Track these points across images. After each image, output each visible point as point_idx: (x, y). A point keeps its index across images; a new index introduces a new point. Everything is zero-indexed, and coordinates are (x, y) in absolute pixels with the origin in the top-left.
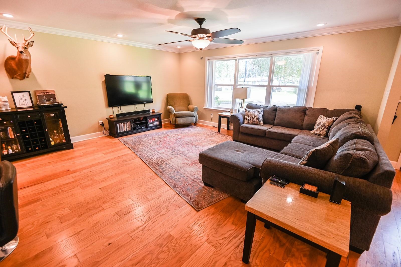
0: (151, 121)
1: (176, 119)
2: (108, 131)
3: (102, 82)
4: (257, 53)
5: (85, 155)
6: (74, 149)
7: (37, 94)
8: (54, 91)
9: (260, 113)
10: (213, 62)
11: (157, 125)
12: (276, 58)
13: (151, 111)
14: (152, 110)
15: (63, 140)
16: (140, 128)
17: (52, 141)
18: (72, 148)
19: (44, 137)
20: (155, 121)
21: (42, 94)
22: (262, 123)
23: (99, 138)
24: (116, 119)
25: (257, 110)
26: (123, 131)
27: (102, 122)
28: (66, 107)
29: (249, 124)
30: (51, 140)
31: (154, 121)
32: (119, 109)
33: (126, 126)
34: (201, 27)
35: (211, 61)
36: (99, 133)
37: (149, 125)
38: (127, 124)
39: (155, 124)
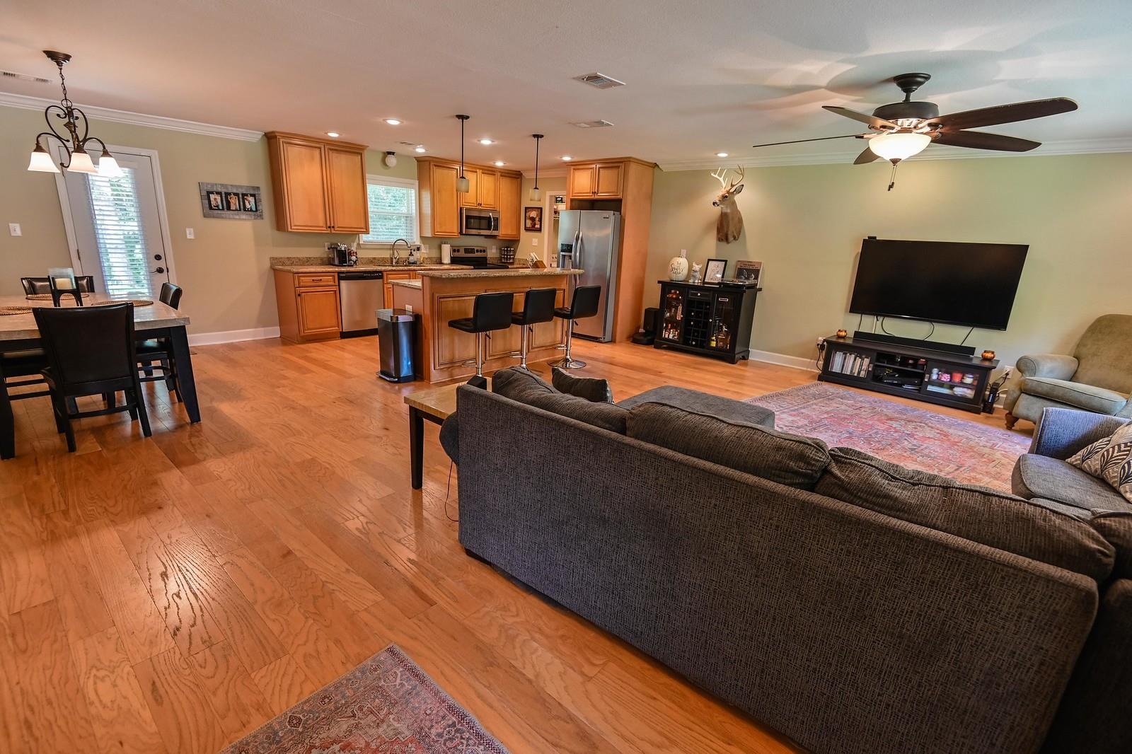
0: (947, 377)
1: (1018, 397)
14: (986, 352)
15: (728, 345)
16: (899, 385)
17: (713, 341)
18: (734, 362)
20: (961, 382)
24: (850, 342)
26: (848, 373)
27: (823, 341)
28: (761, 290)
30: (713, 338)
31: (957, 380)
32: (879, 323)
34: (908, 97)
37: (930, 388)
38: (865, 359)
39: (959, 391)
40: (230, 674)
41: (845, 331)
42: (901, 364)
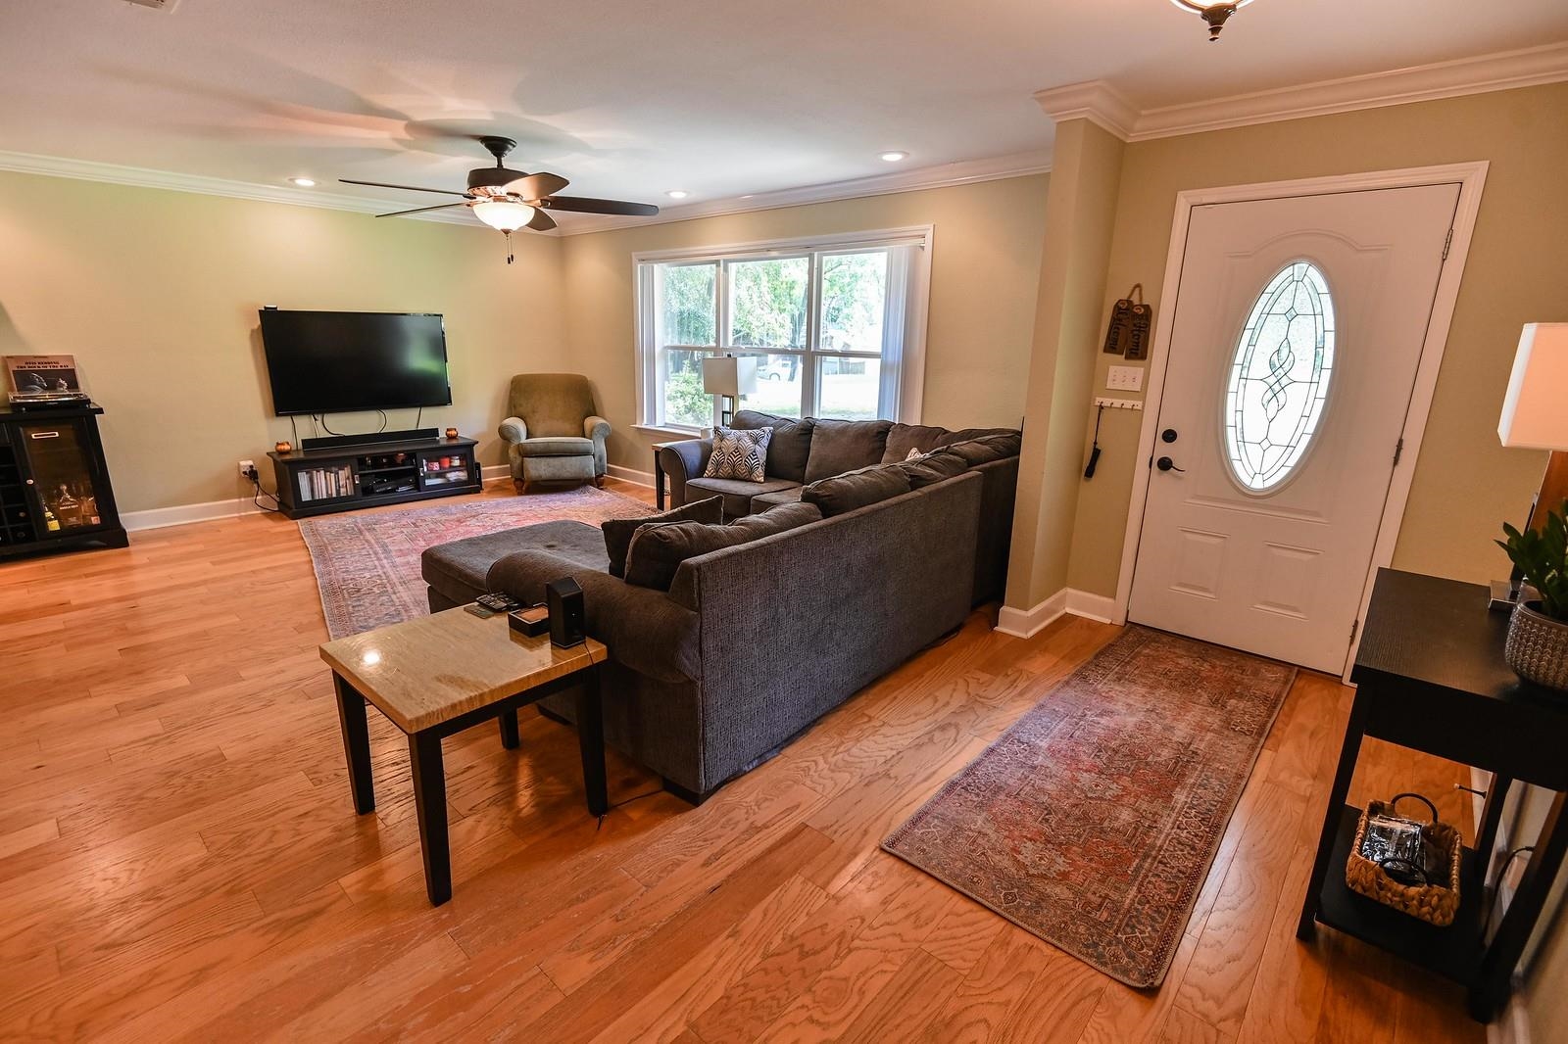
0: (436, 466)
1: (522, 462)
2: (274, 496)
3: (249, 333)
4: (769, 241)
5: (153, 563)
6: (131, 548)
7: (13, 367)
8: (70, 358)
9: (756, 441)
10: (653, 267)
11: (458, 483)
12: (825, 258)
13: (442, 434)
14: (448, 430)
15: (93, 518)
16: (393, 491)
17: (51, 520)
18: (126, 544)
19: (22, 505)
20: (451, 467)
21: (27, 369)
22: (759, 474)
23: (240, 518)
24: (302, 456)
25: (750, 431)
26: (325, 497)
27: (251, 467)
28: (100, 411)
29: (717, 478)
30: (49, 514)
31: (447, 466)
32: (319, 423)
33: (337, 481)
34: (499, 162)
35: (647, 265)
36: (240, 502)
37: (428, 482)
38: (340, 472)
39: (452, 476)
40: (972, 1001)
41: (288, 443)
42: (374, 466)
